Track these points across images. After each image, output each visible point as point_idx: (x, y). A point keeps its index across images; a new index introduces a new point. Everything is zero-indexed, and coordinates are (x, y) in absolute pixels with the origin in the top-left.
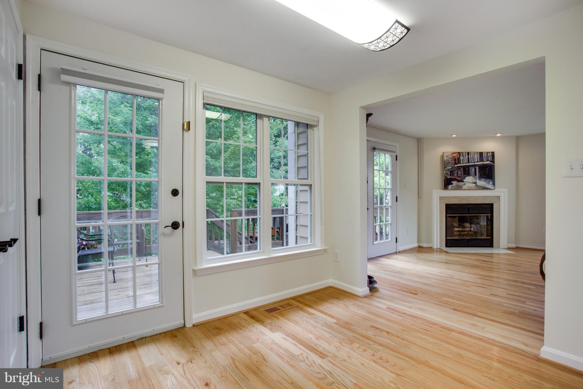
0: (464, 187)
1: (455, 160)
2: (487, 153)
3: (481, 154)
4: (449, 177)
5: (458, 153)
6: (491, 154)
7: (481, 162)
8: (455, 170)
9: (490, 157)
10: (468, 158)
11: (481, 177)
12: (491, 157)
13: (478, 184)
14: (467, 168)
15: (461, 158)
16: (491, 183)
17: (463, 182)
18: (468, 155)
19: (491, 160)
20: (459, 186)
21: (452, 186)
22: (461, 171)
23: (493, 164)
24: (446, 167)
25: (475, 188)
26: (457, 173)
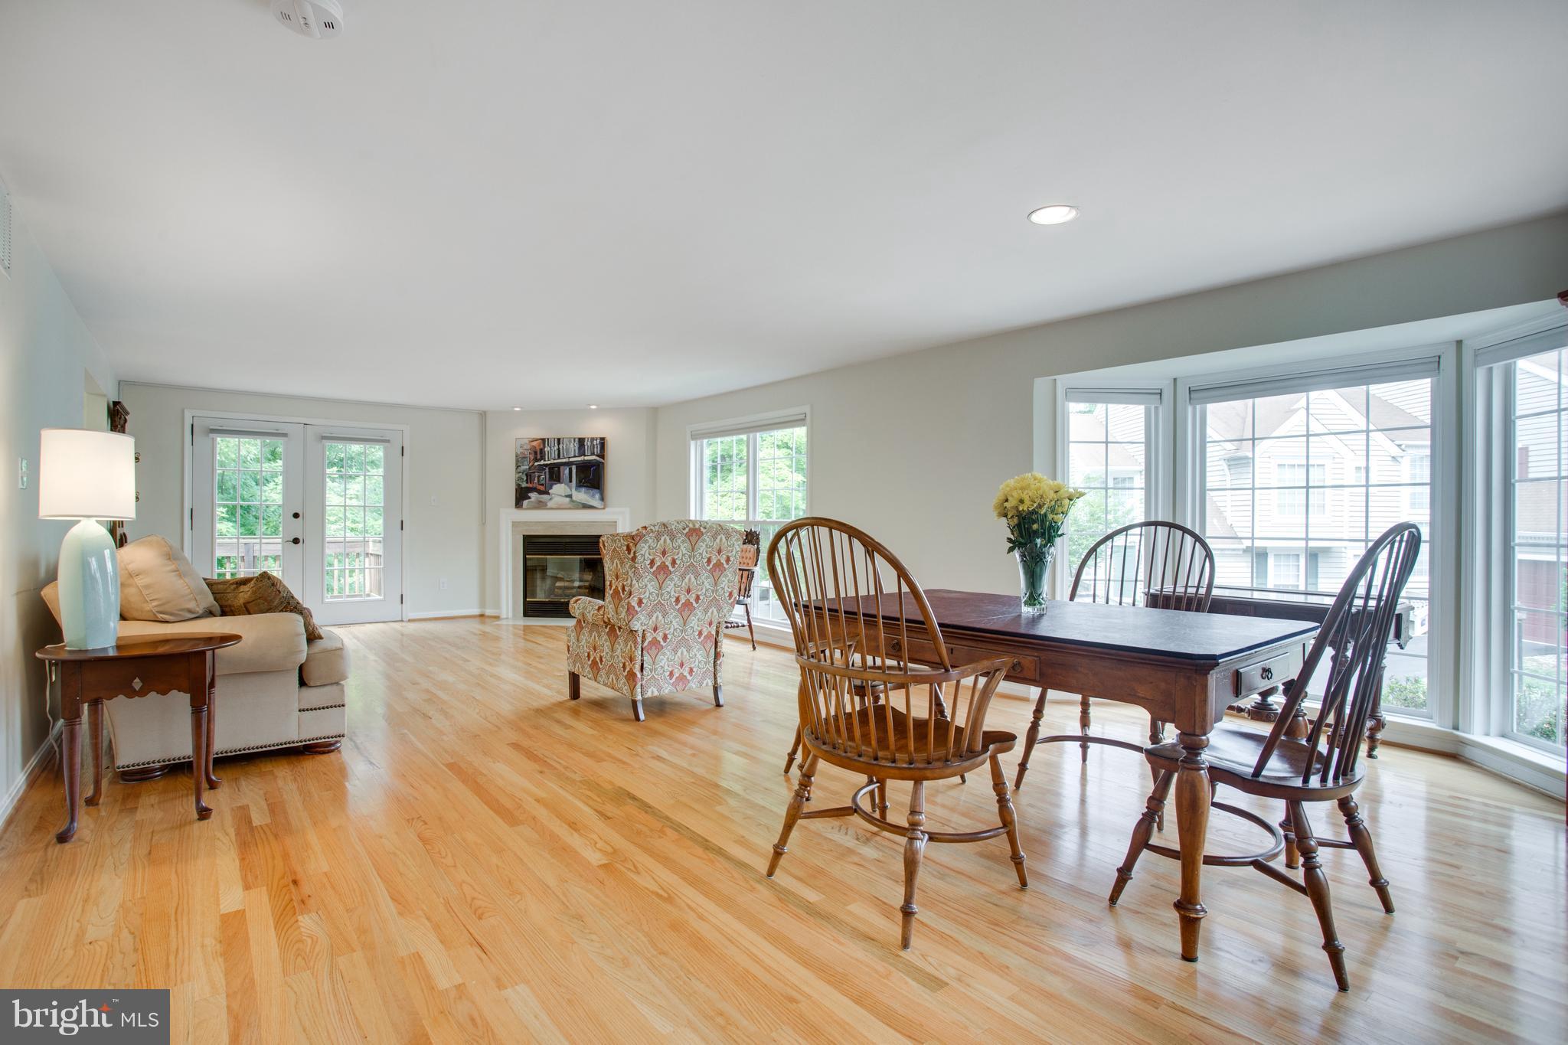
0: (550, 504)
1: (536, 453)
2: (592, 439)
3: (581, 441)
4: (524, 485)
5: (540, 440)
6: (598, 441)
7: (581, 456)
8: (535, 472)
9: (597, 447)
10: (559, 449)
11: (580, 485)
12: (599, 447)
13: (574, 498)
14: (556, 469)
15: (546, 449)
16: (598, 496)
17: (549, 494)
18: (559, 444)
19: (599, 452)
20: (541, 502)
21: (529, 501)
22: (545, 473)
23: (601, 460)
24: (520, 466)
25: (568, 506)
26: (539, 477)
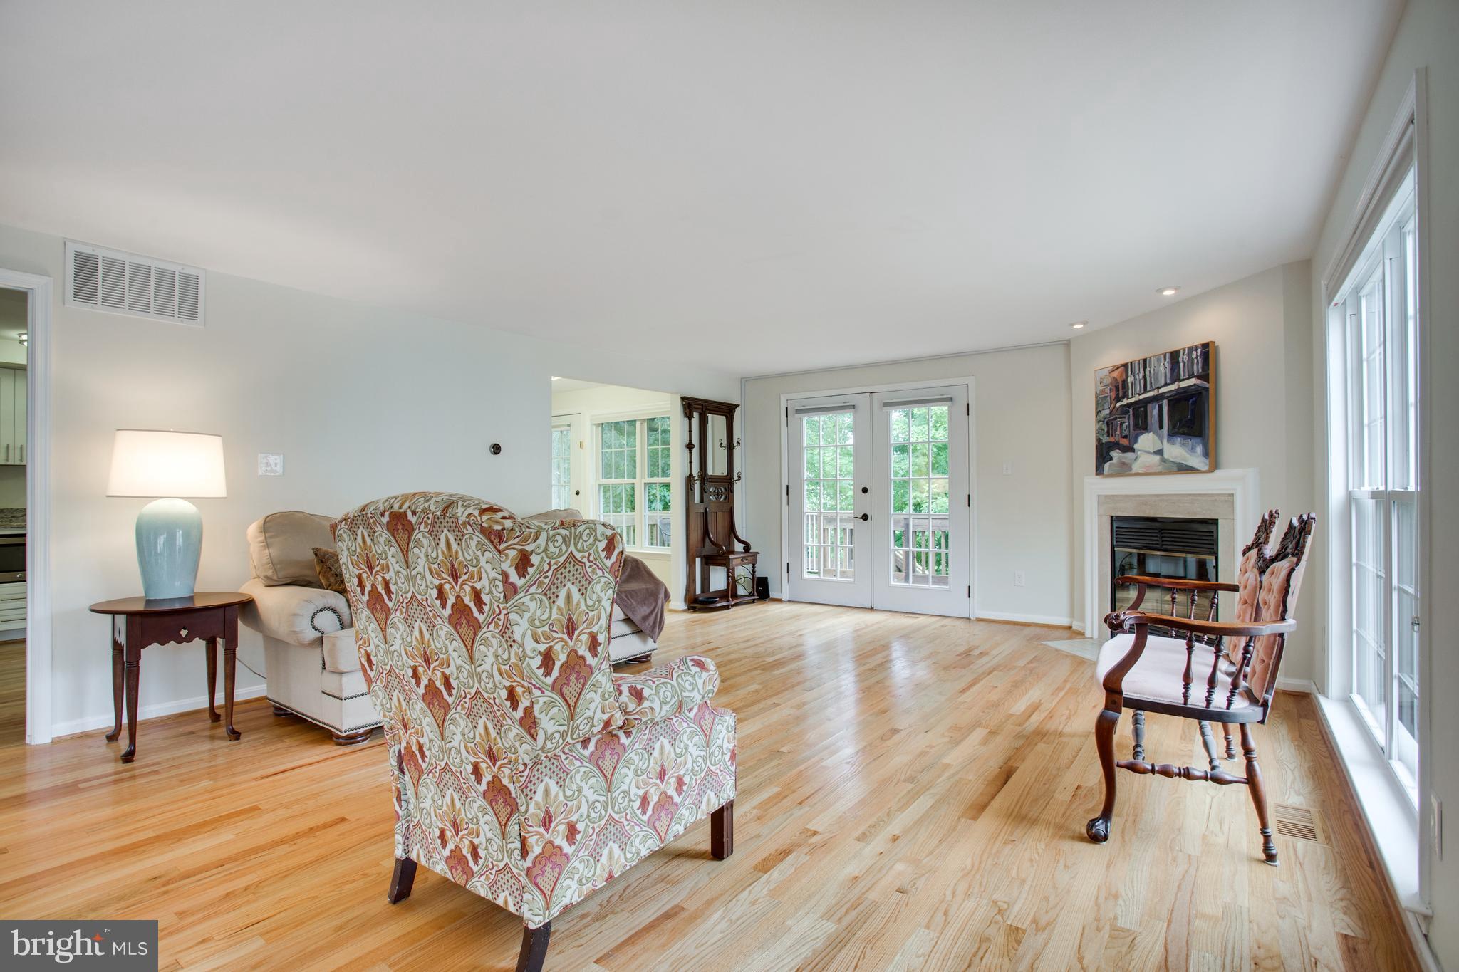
0: (1136, 467)
1: (1117, 387)
2: (1191, 349)
3: (1174, 356)
4: (1105, 440)
5: (1123, 368)
6: (1199, 350)
7: (1175, 381)
8: (1116, 419)
9: (1198, 361)
10: (1145, 377)
11: (1173, 434)
12: (1200, 360)
13: (1166, 456)
14: (1142, 409)
15: (1129, 380)
16: (1202, 450)
17: (1133, 450)
18: (1145, 367)
19: (1200, 370)
20: (1125, 464)
21: (1112, 464)
22: (1129, 418)
24: (1100, 411)
25: (1159, 469)
26: (1122, 424)
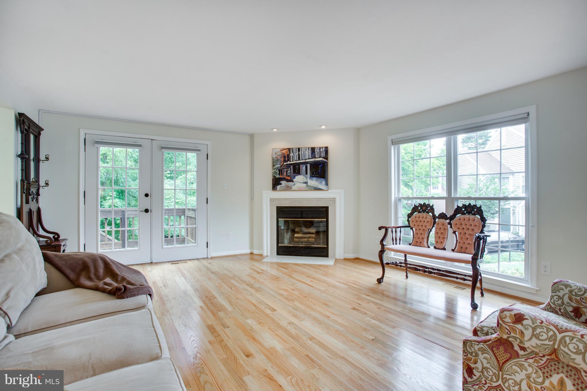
0: (294, 188)
1: (285, 157)
2: (320, 148)
3: (313, 149)
4: (278, 176)
5: (288, 150)
6: (324, 149)
7: (313, 158)
8: (284, 169)
9: (323, 153)
10: (299, 155)
11: (313, 176)
12: (324, 152)
13: (309, 184)
14: (297, 166)
15: (291, 155)
16: (324, 182)
17: (293, 181)
18: (299, 151)
19: (324, 156)
20: (288, 186)
21: (281, 186)
22: (291, 169)
23: (326, 160)
24: (275, 165)
25: (306, 189)
26: (287, 171)
